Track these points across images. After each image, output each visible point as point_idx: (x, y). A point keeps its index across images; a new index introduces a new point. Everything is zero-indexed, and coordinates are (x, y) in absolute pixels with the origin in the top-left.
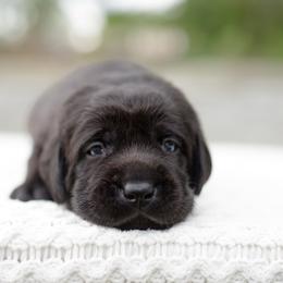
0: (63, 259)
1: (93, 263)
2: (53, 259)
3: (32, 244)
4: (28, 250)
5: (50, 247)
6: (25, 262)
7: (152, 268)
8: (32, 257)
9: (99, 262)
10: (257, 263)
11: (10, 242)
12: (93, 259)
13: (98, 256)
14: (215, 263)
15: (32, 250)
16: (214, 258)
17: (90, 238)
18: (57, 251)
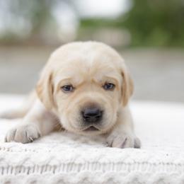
0: (54, 172)
1: (72, 175)
2: (47, 172)
3: (37, 164)
4: (34, 168)
5: (47, 165)
6: (31, 174)
7: (108, 178)
8: (36, 171)
9: (75, 174)
10: (173, 174)
11: (24, 162)
12: (72, 172)
13: (75, 170)
14: (147, 174)
15: (36, 167)
16: (147, 171)
17: (71, 159)
18: (51, 167)
